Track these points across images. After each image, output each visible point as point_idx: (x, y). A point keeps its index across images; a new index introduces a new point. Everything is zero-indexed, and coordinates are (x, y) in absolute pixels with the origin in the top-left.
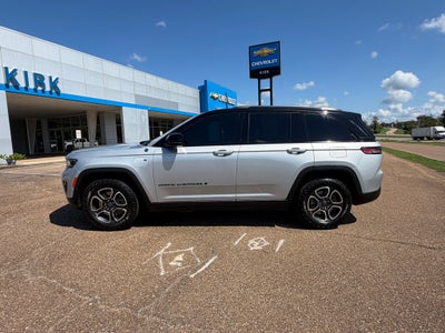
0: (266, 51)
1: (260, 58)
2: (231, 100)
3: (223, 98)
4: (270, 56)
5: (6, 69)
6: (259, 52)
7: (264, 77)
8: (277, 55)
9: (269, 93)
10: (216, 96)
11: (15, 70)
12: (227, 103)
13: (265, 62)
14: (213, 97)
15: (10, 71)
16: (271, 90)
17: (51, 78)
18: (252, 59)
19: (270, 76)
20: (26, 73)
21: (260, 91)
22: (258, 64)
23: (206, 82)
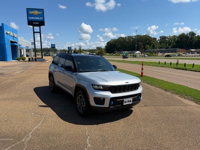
0: (36, 12)
1: (33, 15)
2: (15, 35)
3: (12, 34)
4: (39, 16)
6: (32, 12)
7: (37, 25)
8: (43, 15)
10: (8, 32)
12: (14, 37)
13: (36, 18)
14: (7, 33)
18: (28, 15)
19: (39, 25)
22: (32, 18)
23: (2, 24)
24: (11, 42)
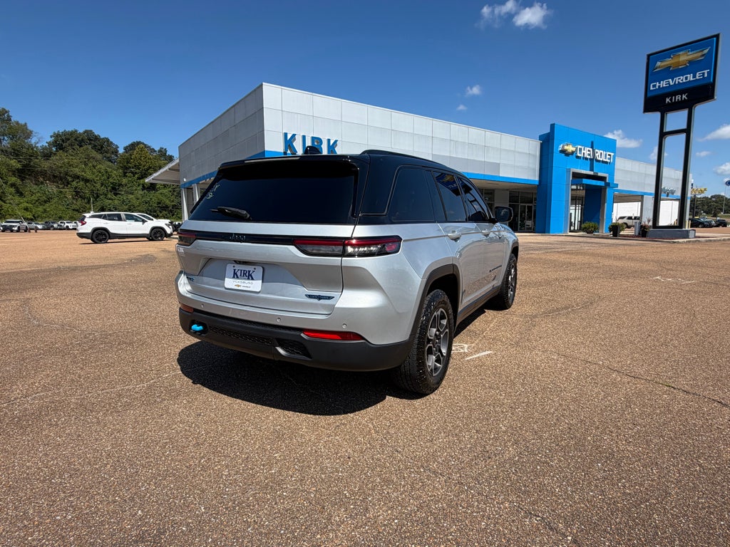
0: (684, 57)
1: (669, 72)
2: (601, 155)
3: (586, 152)
4: (693, 66)
5: (286, 135)
6: (668, 62)
8: (711, 62)
9: (683, 136)
10: (570, 148)
11: (294, 135)
14: (563, 151)
15: (289, 137)
16: (687, 131)
17: (329, 140)
19: (689, 105)
20: (304, 137)
21: (663, 135)
22: (663, 84)
23: (552, 126)
24: (577, 176)
